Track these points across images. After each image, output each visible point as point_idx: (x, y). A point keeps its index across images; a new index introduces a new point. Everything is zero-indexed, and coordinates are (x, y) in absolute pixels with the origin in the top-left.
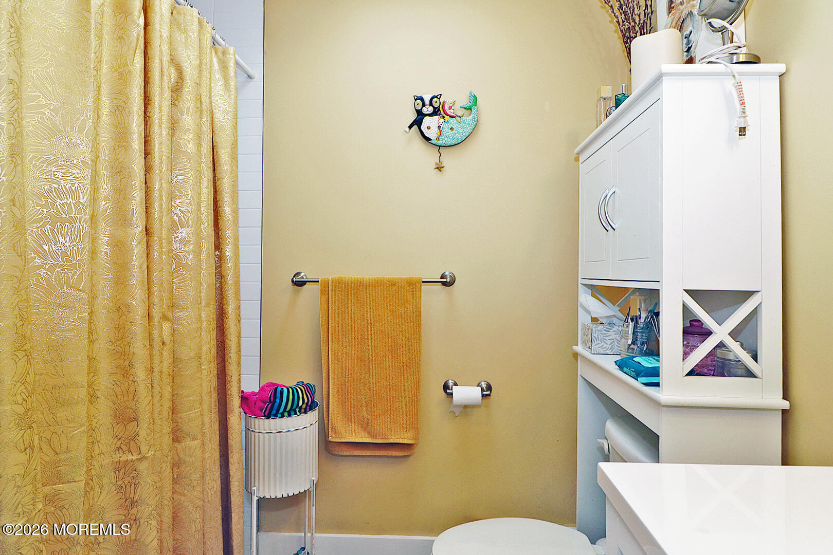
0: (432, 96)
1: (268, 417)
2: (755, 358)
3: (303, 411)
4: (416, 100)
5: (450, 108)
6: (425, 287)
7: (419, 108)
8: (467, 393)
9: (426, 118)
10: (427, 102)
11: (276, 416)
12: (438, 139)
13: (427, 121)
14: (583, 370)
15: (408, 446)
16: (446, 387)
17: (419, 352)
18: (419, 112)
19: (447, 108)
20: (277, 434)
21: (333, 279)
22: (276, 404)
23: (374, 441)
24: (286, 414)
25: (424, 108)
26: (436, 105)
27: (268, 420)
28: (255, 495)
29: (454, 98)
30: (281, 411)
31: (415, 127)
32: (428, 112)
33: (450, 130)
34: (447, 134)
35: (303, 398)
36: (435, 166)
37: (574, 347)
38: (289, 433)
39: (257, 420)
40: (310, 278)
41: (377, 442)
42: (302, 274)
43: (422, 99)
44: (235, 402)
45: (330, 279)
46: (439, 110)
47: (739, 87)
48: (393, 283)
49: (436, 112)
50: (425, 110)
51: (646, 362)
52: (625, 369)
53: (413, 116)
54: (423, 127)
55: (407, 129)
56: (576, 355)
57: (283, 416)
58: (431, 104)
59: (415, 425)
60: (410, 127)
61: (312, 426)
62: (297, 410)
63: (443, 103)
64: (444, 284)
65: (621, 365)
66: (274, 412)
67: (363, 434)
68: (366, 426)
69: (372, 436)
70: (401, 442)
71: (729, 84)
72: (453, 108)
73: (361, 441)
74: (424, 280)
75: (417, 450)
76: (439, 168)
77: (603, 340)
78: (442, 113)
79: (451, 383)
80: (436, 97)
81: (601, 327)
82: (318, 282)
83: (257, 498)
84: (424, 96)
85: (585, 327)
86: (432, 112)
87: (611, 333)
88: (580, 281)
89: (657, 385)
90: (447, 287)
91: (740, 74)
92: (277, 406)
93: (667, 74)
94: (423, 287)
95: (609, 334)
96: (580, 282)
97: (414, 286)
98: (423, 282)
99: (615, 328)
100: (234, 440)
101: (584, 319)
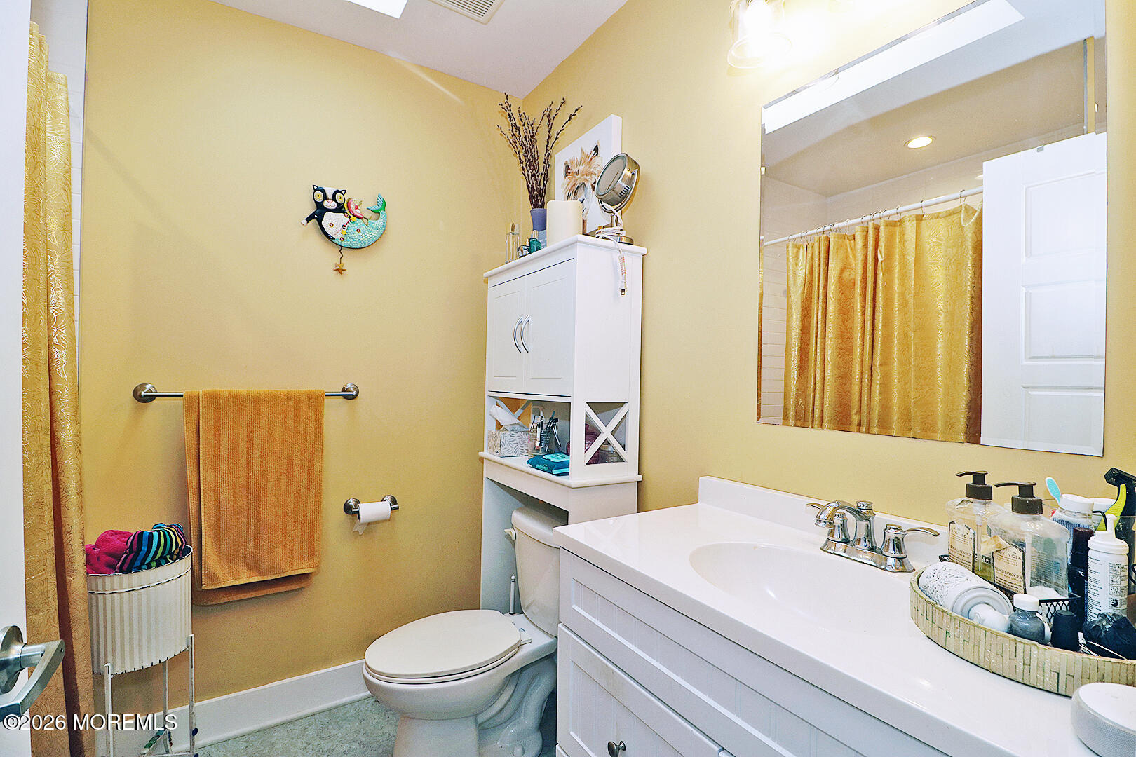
0: (335, 189)
1: (128, 571)
2: (624, 447)
3: (175, 557)
4: (315, 190)
5: (357, 207)
6: (327, 400)
7: (320, 199)
8: (371, 510)
9: (328, 214)
10: (330, 195)
11: (139, 569)
12: (342, 239)
13: (328, 218)
14: (489, 472)
15: (306, 576)
16: (347, 508)
17: (321, 472)
18: (319, 205)
19: (352, 207)
20: (142, 590)
21: (205, 394)
22: (142, 554)
23: (265, 579)
24: (154, 564)
25: (325, 202)
26: (340, 201)
27: (127, 575)
28: (110, 673)
29: (360, 196)
30: (148, 560)
31: (314, 221)
32: (330, 208)
33: (356, 232)
34: (353, 235)
35: (176, 541)
36: (334, 267)
37: (481, 454)
38: (159, 586)
39: (108, 579)
40: (161, 391)
41: (270, 578)
42: (148, 386)
43: (323, 191)
44: (78, 560)
45: (201, 392)
46: (343, 206)
47: (622, 260)
48: (289, 397)
49: (339, 209)
50: (326, 204)
51: (556, 458)
52: (537, 466)
53: (311, 209)
54: (325, 223)
55: (305, 222)
56: (482, 459)
57: (149, 567)
58: (334, 199)
59: (314, 552)
60: (308, 220)
61: (187, 574)
62: (168, 557)
63: (349, 199)
64: (346, 397)
65: (533, 463)
66: (137, 563)
67: (248, 573)
68: (252, 563)
69: (262, 574)
70: (300, 573)
71: (616, 256)
72: (359, 208)
73: (246, 581)
74: (326, 393)
75: (315, 579)
76: (340, 271)
77: (509, 445)
78: (347, 211)
79: (352, 503)
80: (340, 192)
81: (507, 433)
82: (182, 396)
83: (112, 677)
84: (325, 188)
85: (491, 434)
86: (334, 208)
87: (516, 438)
88: (487, 393)
89: (568, 474)
90: (349, 401)
91: (623, 250)
92: (143, 557)
93: (580, 242)
94: (325, 400)
95: (514, 439)
96: (486, 395)
97: (315, 400)
98: (326, 395)
99: (519, 434)
100: (78, 608)
101: (489, 426)
